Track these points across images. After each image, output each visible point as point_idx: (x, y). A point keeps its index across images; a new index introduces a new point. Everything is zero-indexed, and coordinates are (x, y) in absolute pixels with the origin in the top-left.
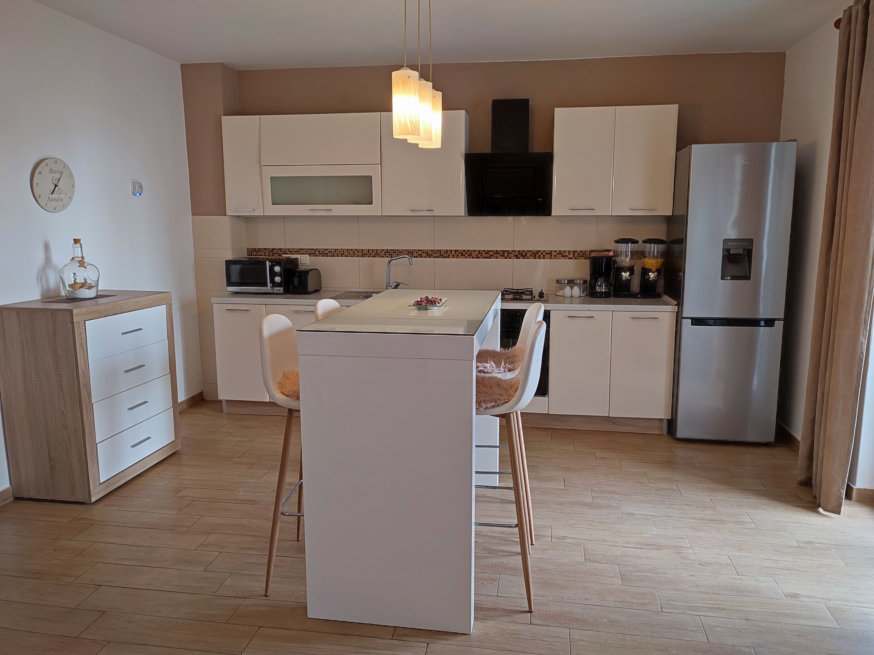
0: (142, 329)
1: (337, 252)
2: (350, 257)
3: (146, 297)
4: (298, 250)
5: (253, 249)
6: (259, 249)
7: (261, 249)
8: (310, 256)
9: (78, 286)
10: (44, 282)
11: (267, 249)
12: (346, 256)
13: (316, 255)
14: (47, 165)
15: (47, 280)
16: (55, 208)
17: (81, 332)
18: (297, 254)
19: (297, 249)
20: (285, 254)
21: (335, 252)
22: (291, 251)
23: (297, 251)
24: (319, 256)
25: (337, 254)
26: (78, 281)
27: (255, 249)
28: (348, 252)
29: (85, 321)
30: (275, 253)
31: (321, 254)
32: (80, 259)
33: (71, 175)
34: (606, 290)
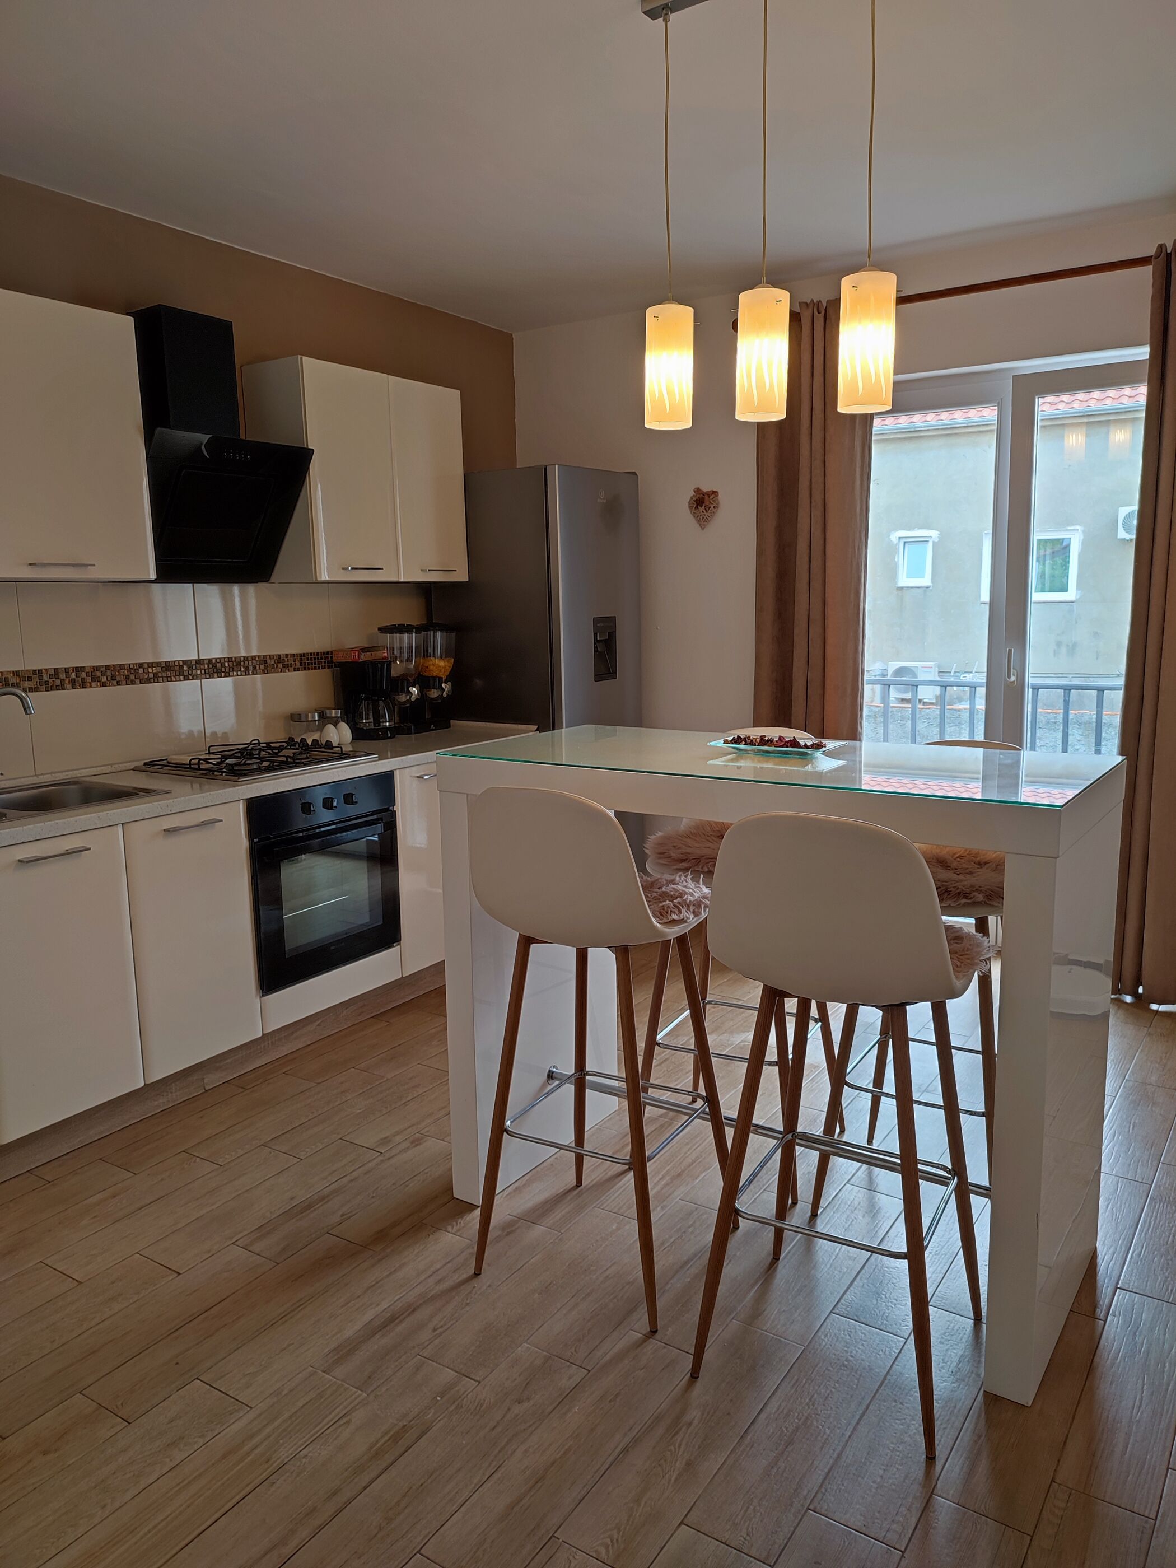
34: (391, 724)
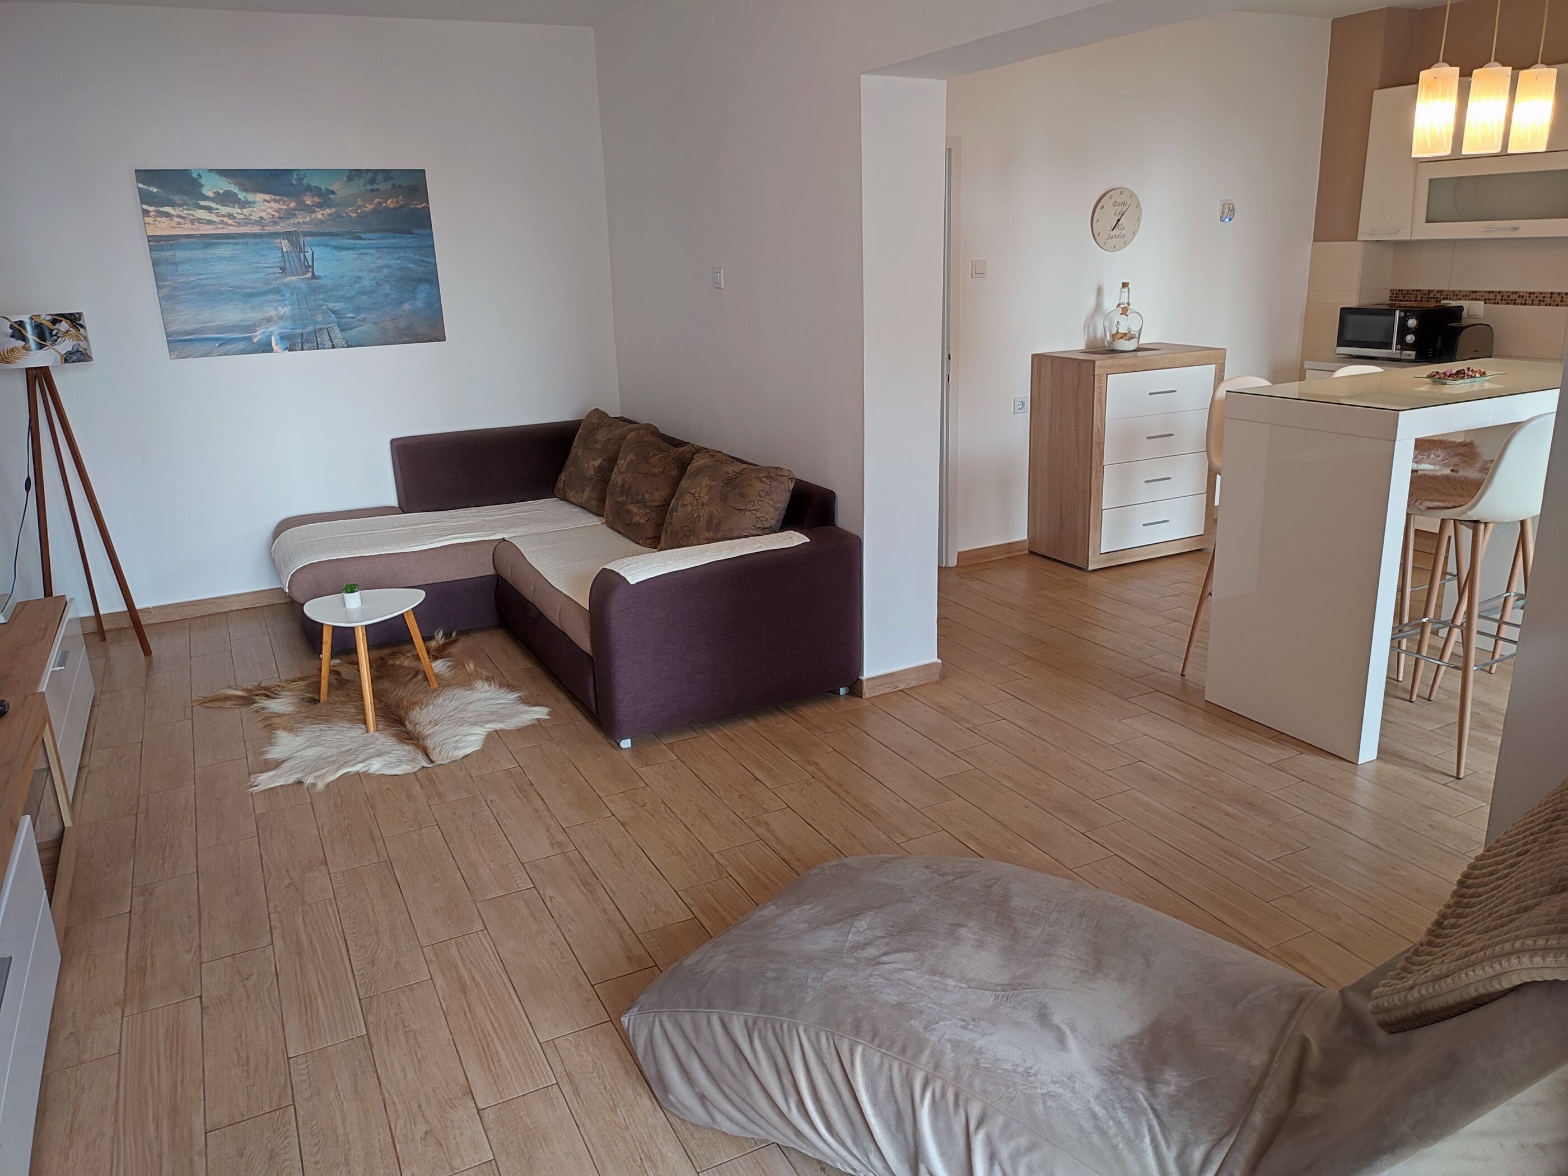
0: (1175, 391)
1: (1533, 297)
2: (1554, 306)
3: (1187, 354)
4: (1468, 293)
5: (1399, 290)
6: (1408, 290)
7: (1411, 290)
8: (1485, 303)
9: (1119, 336)
10: (1091, 329)
11: (1420, 291)
12: (1546, 305)
13: (1497, 301)
14: (1111, 197)
15: (1095, 328)
16: (1114, 247)
17: (1101, 387)
18: (1466, 300)
19: (1467, 291)
20: (1447, 299)
21: (1530, 297)
22: (1457, 295)
23: (1466, 295)
24: (1501, 303)
25: (1533, 300)
26: (1120, 331)
27: (1402, 290)
28: (1551, 297)
29: (1107, 375)
30: (1431, 298)
31: (1505, 300)
32: (1126, 305)
33: (1138, 205)
